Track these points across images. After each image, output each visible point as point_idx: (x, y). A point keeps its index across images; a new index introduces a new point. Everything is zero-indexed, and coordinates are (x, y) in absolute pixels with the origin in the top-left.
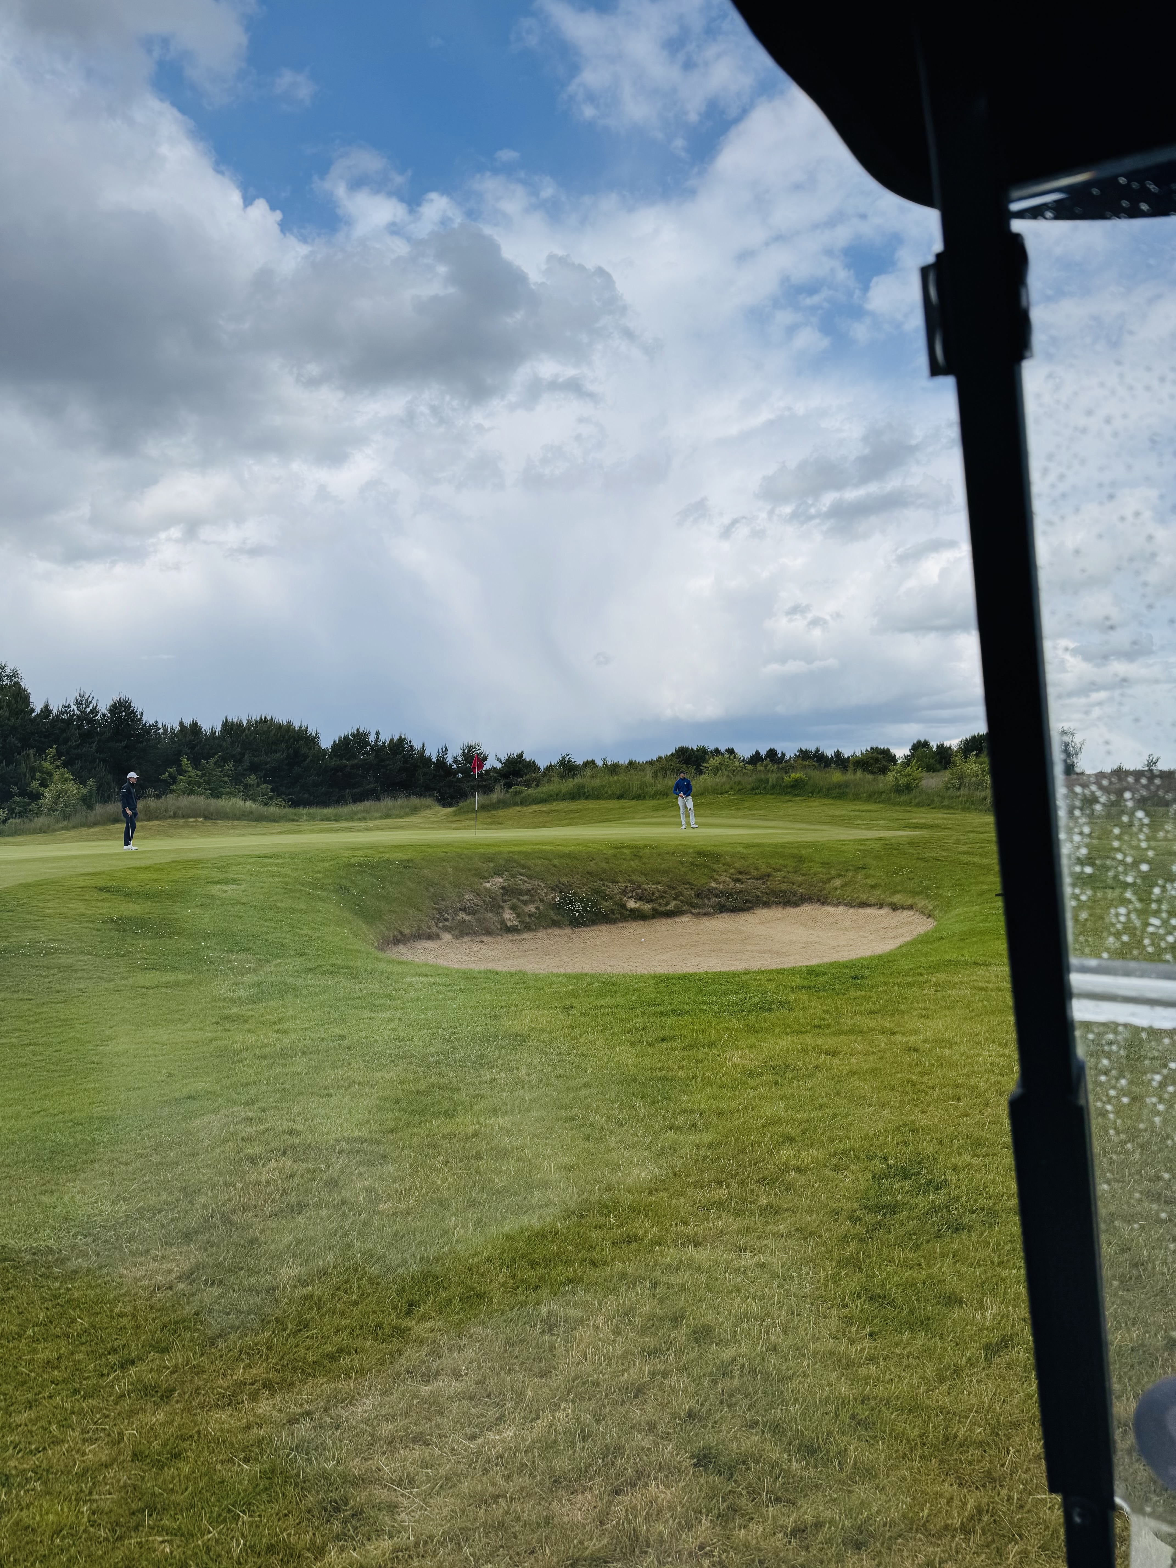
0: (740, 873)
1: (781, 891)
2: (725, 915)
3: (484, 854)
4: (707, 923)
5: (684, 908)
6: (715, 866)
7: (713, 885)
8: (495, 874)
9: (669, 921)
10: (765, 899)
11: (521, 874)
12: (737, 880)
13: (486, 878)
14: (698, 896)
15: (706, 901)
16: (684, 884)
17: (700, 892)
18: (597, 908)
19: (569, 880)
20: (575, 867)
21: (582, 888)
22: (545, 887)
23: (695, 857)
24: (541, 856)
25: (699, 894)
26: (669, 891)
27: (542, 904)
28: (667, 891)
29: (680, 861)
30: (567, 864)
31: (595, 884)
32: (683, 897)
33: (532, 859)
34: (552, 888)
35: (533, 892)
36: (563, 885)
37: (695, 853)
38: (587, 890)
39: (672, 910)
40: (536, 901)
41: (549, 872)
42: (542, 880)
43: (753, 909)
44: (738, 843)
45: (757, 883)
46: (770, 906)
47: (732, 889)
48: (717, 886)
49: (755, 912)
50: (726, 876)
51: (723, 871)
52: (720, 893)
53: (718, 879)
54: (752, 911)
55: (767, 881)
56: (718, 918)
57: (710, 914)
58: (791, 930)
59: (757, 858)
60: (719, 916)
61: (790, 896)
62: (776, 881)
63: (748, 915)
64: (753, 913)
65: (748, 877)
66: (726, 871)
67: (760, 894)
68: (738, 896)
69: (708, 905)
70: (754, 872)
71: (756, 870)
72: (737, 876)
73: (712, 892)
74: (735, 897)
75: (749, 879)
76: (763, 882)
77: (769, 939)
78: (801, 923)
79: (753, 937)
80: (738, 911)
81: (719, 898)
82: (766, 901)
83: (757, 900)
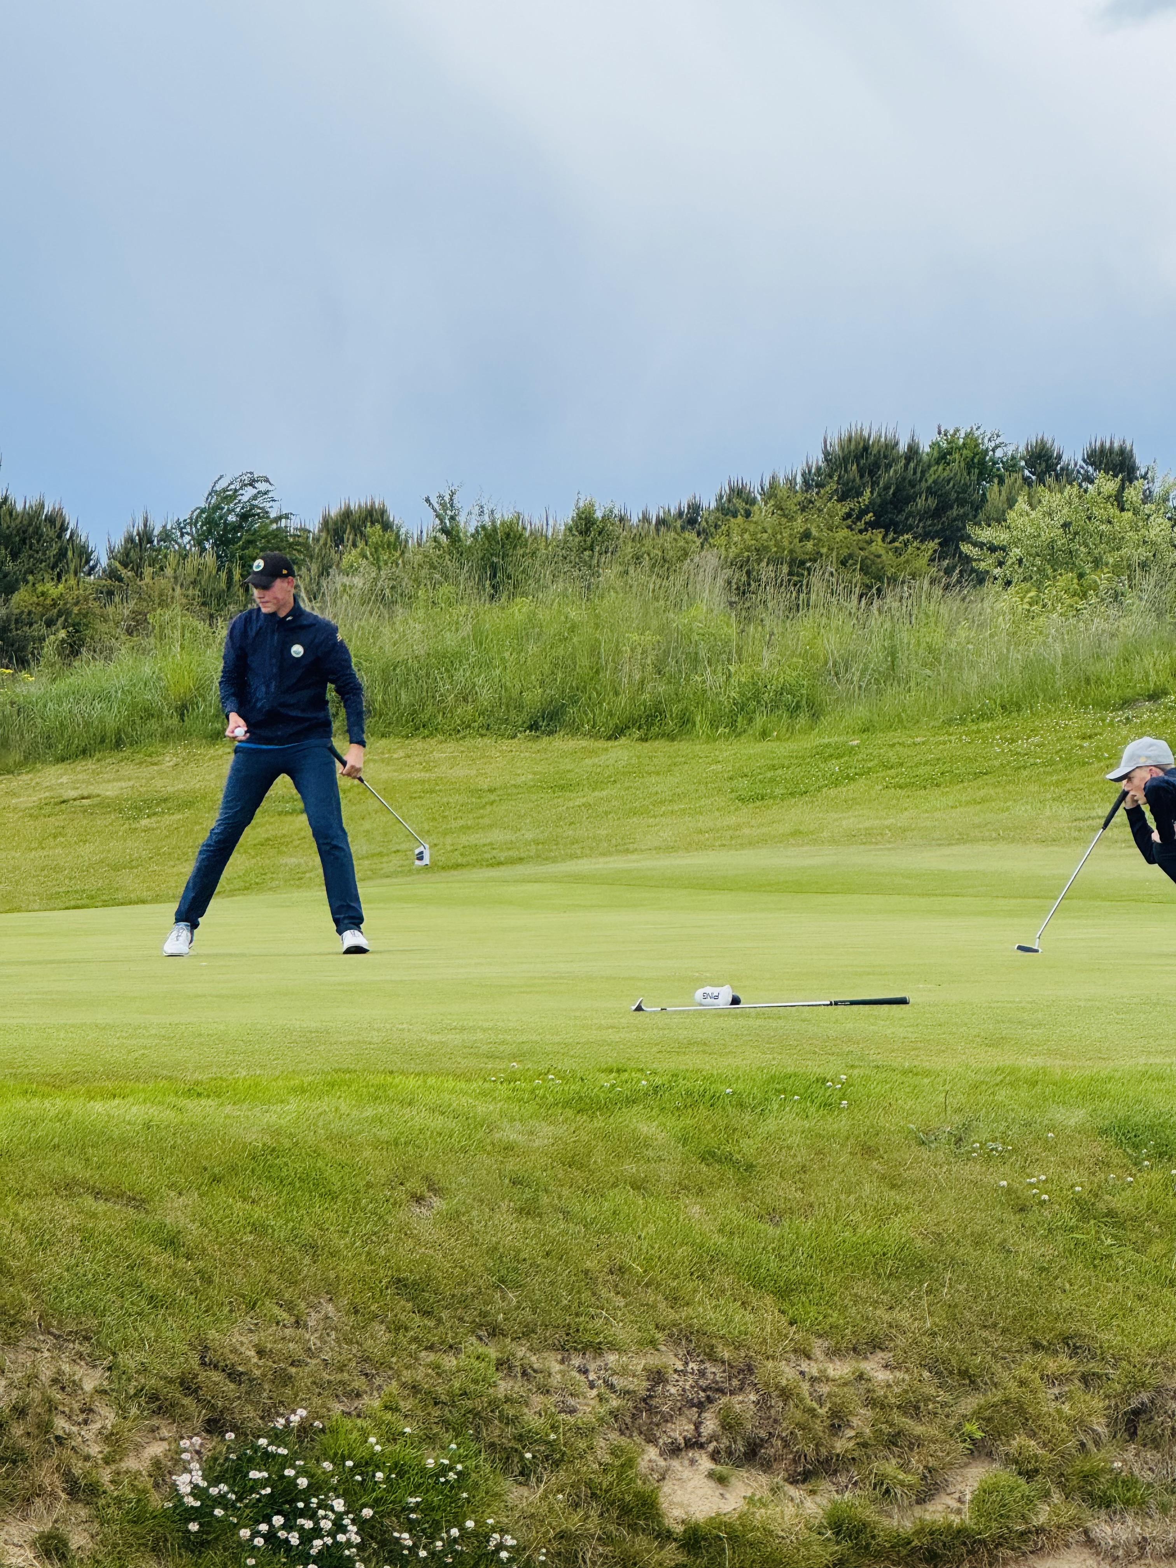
14: (1131, 1425)
16: (1037, 1346)
17: (1145, 1396)
18: (462, 1529)
19: (267, 1337)
20: (311, 1248)
21: (358, 1395)
22: (105, 1392)
23: (1105, 1164)
24: (74, 1168)
25: (1136, 1412)
26: (943, 1396)
27: (84, 1512)
28: (927, 1399)
29: (1009, 1191)
30: (259, 1229)
31: (450, 1362)
32: (1033, 1435)
33: (22, 1195)
34: (154, 1397)
35: (17, 1430)
36: (233, 1376)
37: (1103, 1132)
38: (397, 1410)
39: (960, 1532)
40: (39, 1491)
41: (136, 1284)
42: (85, 1348)
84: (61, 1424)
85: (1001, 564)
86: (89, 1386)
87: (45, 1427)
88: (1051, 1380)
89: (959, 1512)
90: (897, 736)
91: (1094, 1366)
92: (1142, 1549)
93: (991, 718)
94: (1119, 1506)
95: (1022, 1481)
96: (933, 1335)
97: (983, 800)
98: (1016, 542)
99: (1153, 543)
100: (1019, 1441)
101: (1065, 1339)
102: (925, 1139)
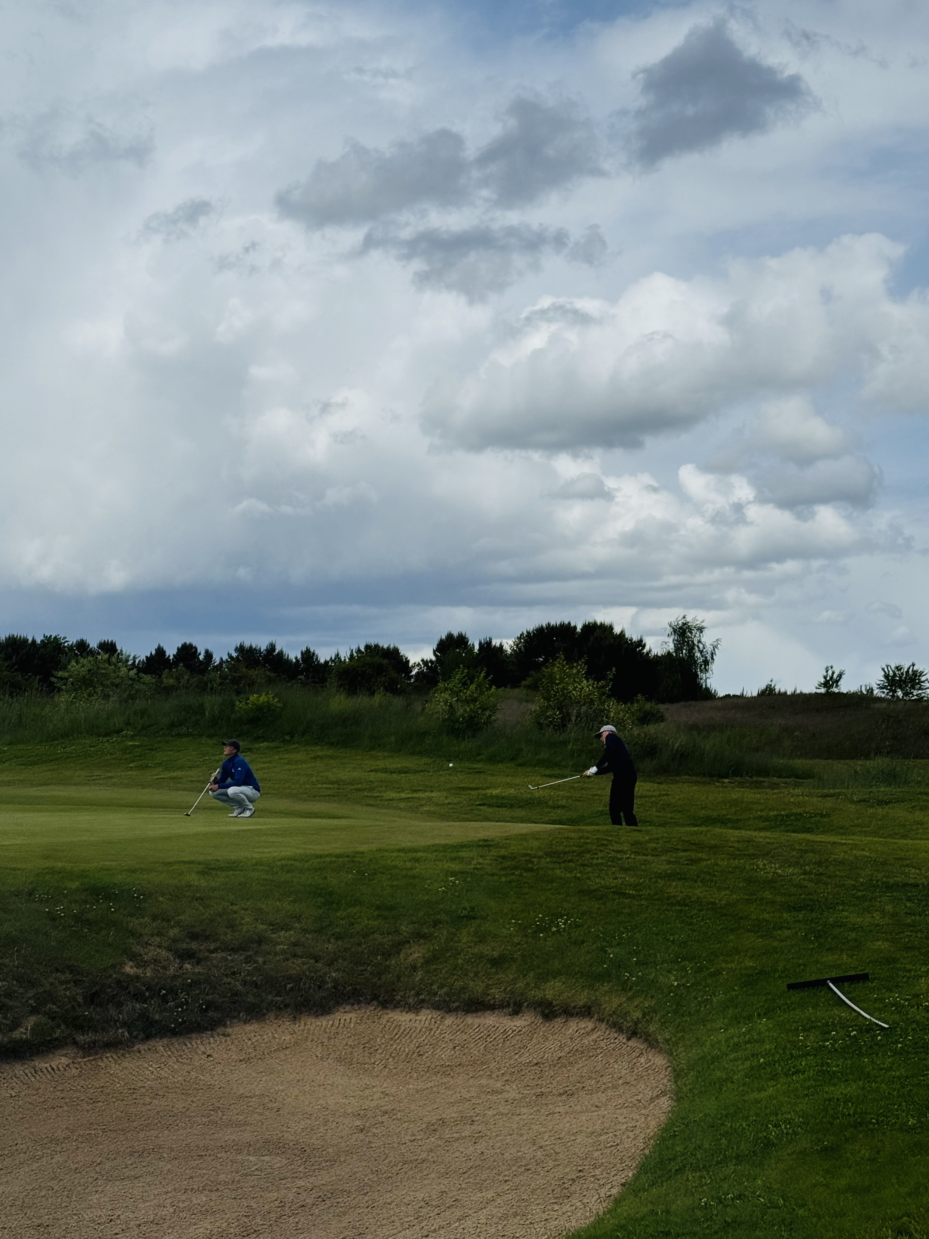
0: (194, 936)
1: (290, 978)
2: (159, 1044)
4: (114, 1068)
5: (58, 1033)
6: (134, 923)
7: (129, 969)
9: (19, 1069)
10: (251, 999)
12: (187, 955)
14: (92, 998)
15: (113, 1012)
16: (57, 970)
17: (97, 988)
23: (86, 902)
25: (94, 994)
26: (21, 990)
28: (15, 992)
29: (48, 913)
32: (54, 1004)
37: (86, 890)
39: (26, 1042)
43: (225, 1026)
44: (184, 862)
45: (232, 961)
46: (264, 1015)
47: (174, 977)
48: (140, 971)
49: (229, 1030)
50: (160, 947)
51: (152, 935)
52: (147, 989)
53: (140, 955)
54: (220, 1030)
55: (256, 953)
56: (139, 1052)
57: (121, 1043)
58: (318, 1077)
59: (231, 897)
60: (142, 1047)
61: (310, 988)
62: (276, 954)
63: (211, 1039)
64: (224, 1035)
65: (212, 947)
66: (159, 934)
67: (240, 988)
68: (188, 994)
69: (116, 1022)
70: (226, 934)
71: (227, 928)
72: (185, 946)
73: (127, 988)
74: (183, 996)
75: (215, 950)
76: (246, 958)
77: (270, 1105)
78: (339, 1060)
79: (232, 1102)
80: (188, 1033)
81: (145, 1002)
82: (253, 1004)
83: (234, 1003)
85: (65, 685)
88: (62, 983)
89: (25, 1034)
90: (21, 747)
91: (79, 977)
92: (95, 1044)
93: (57, 739)
94: (86, 1029)
95: (50, 1021)
96: (18, 967)
97: (54, 770)
98: (71, 676)
99: (122, 677)
100: (50, 1006)
101: (69, 967)
102: (17, 894)
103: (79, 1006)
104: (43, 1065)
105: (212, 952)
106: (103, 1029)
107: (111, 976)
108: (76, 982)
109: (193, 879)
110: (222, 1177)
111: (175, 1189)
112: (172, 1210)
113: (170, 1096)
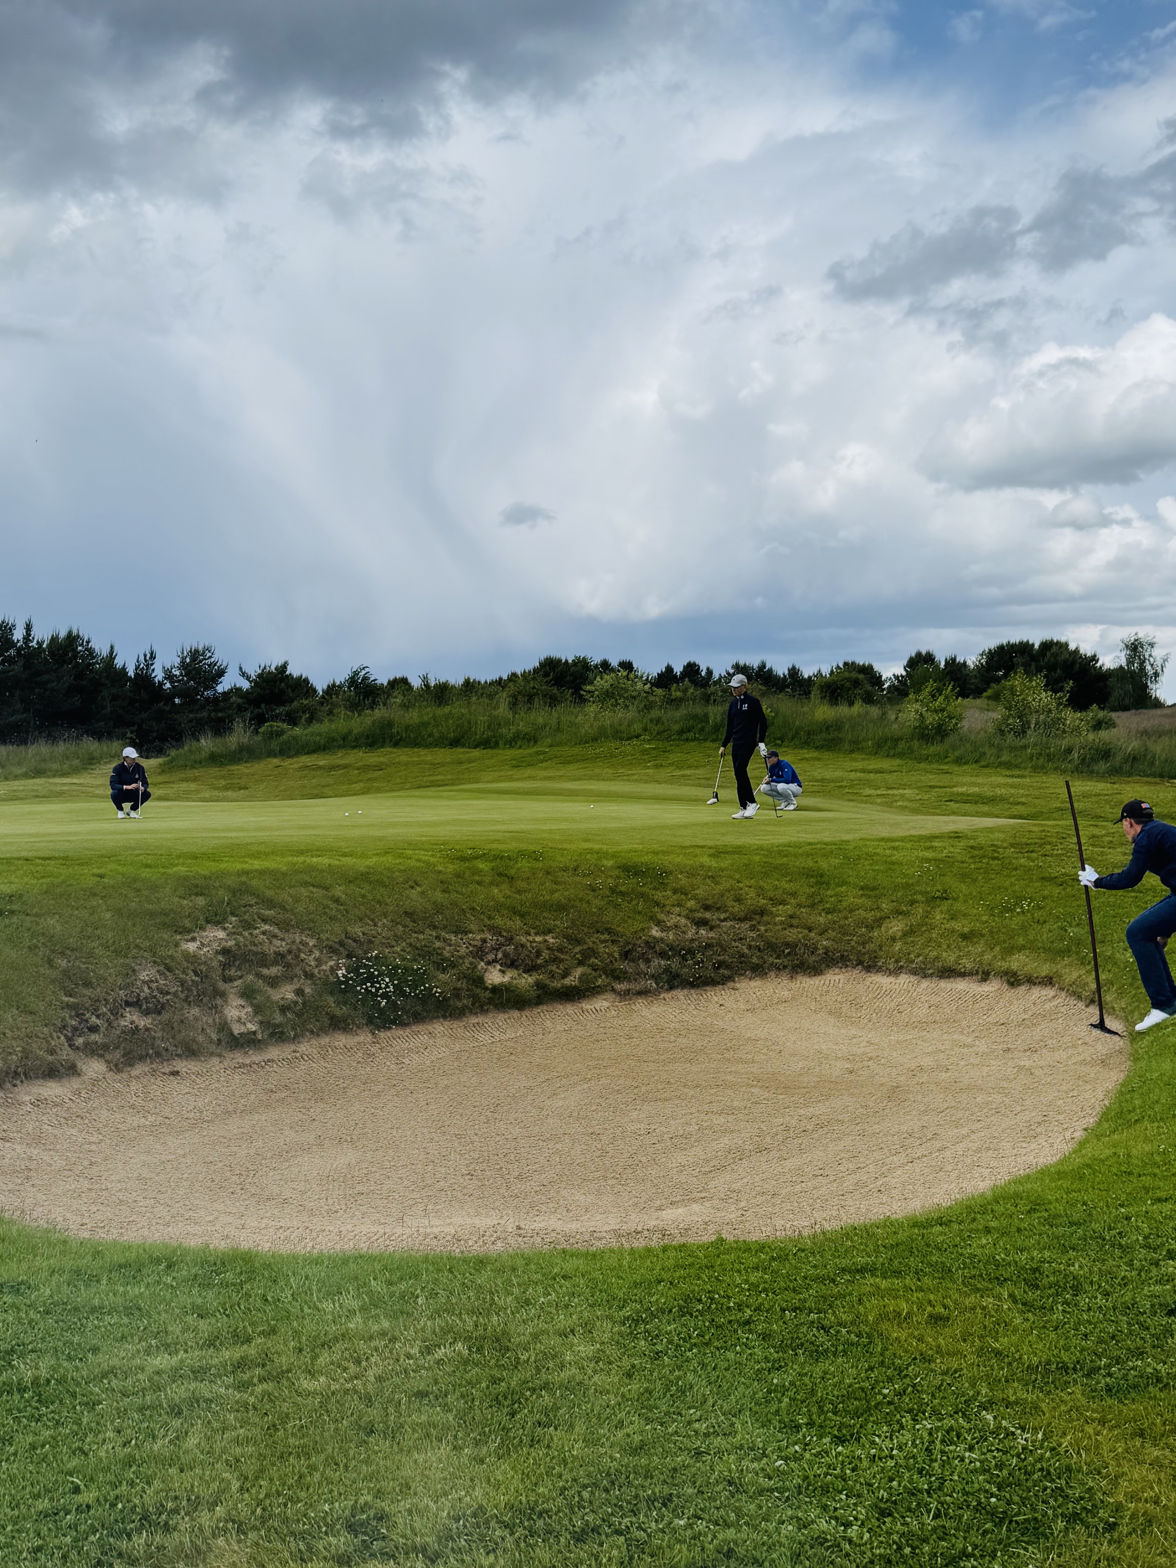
0: (707, 908)
1: (787, 945)
2: (680, 994)
3: (186, 878)
4: (645, 1012)
5: (599, 982)
6: (658, 895)
7: (655, 932)
8: (208, 922)
9: (570, 1009)
10: (755, 960)
11: (265, 920)
12: (701, 923)
13: (189, 931)
14: (626, 955)
15: (642, 966)
16: (598, 932)
17: (630, 947)
18: (425, 987)
19: (366, 929)
20: (379, 902)
21: (393, 947)
22: (315, 946)
23: (619, 877)
24: (308, 879)
25: (627, 951)
26: (570, 947)
27: (309, 982)
28: (565, 948)
29: (590, 885)
30: (363, 896)
31: (421, 937)
32: (596, 958)
33: (290, 887)
34: (331, 947)
35: (289, 957)
36: (355, 941)
37: (619, 867)
38: (405, 951)
39: (575, 987)
40: (296, 976)
41: (325, 913)
42: (310, 933)
43: (734, 981)
44: (698, 847)
45: (739, 929)
46: (766, 974)
47: (693, 940)
48: (663, 935)
49: (737, 985)
50: (679, 915)
51: (673, 906)
52: (670, 949)
53: (664, 922)
54: (730, 984)
55: (759, 923)
56: (665, 999)
57: (650, 992)
58: (813, 1027)
59: (737, 876)
60: (667, 996)
61: (804, 953)
62: (775, 924)
63: (723, 992)
64: (733, 989)
65: (722, 916)
66: (679, 905)
67: (746, 951)
68: (703, 955)
69: (645, 974)
70: (733, 907)
71: (735, 901)
72: (700, 915)
73: (654, 947)
74: (699, 956)
75: (725, 920)
76: (751, 926)
77: (773, 1048)
78: (830, 1013)
79: (741, 1043)
80: (704, 985)
81: (668, 959)
82: (757, 964)
83: (741, 963)
84: (302, 955)
85: (592, 697)
86: (311, 944)
87: (297, 957)
88: (602, 942)
89: (574, 981)
90: (559, 749)
91: (615, 938)
92: (629, 992)
93: (588, 743)
94: (622, 979)
95: (593, 972)
96: (567, 928)
97: (586, 768)
98: (596, 690)
99: (638, 690)
100: (593, 960)
101: (606, 929)
102: (565, 869)
103: (616, 960)
104: (588, 1007)
105: (722, 921)
106: (635, 980)
107: (641, 938)
108: (613, 942)
109: (705, 860)
110: (736, 1103)
111: (698, 1111)
112: (697, 1128)
113: (691, 1036)
